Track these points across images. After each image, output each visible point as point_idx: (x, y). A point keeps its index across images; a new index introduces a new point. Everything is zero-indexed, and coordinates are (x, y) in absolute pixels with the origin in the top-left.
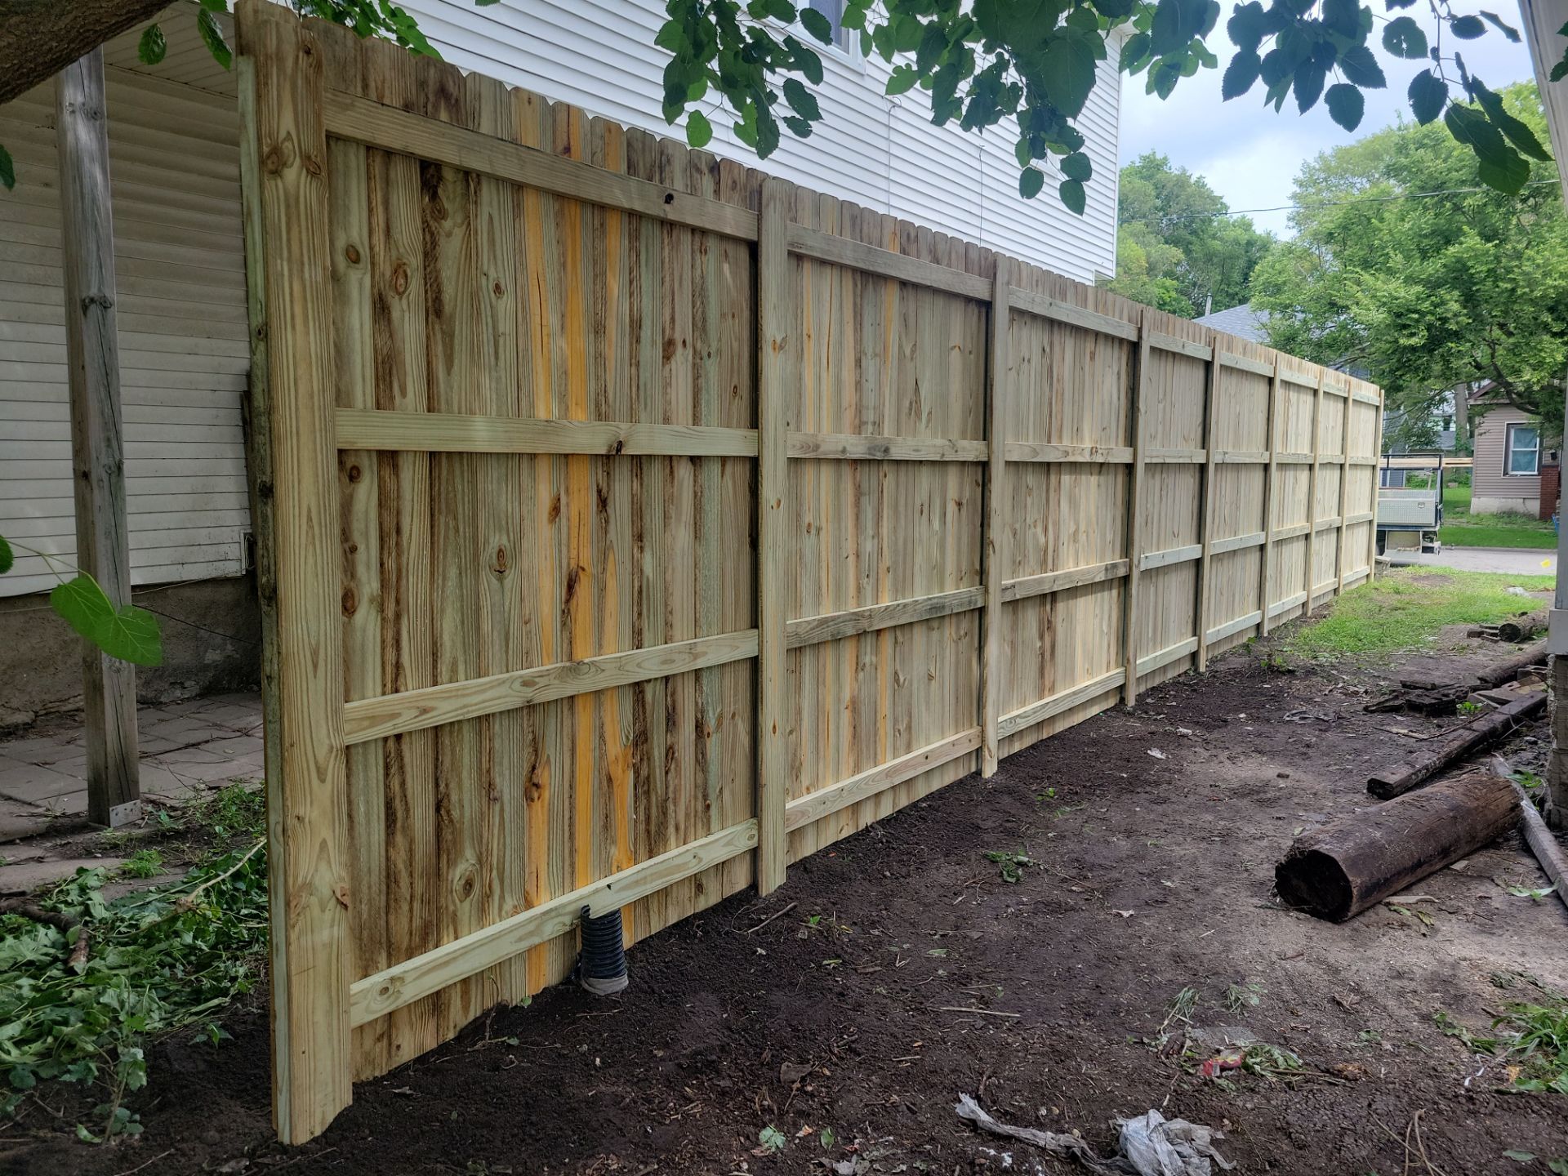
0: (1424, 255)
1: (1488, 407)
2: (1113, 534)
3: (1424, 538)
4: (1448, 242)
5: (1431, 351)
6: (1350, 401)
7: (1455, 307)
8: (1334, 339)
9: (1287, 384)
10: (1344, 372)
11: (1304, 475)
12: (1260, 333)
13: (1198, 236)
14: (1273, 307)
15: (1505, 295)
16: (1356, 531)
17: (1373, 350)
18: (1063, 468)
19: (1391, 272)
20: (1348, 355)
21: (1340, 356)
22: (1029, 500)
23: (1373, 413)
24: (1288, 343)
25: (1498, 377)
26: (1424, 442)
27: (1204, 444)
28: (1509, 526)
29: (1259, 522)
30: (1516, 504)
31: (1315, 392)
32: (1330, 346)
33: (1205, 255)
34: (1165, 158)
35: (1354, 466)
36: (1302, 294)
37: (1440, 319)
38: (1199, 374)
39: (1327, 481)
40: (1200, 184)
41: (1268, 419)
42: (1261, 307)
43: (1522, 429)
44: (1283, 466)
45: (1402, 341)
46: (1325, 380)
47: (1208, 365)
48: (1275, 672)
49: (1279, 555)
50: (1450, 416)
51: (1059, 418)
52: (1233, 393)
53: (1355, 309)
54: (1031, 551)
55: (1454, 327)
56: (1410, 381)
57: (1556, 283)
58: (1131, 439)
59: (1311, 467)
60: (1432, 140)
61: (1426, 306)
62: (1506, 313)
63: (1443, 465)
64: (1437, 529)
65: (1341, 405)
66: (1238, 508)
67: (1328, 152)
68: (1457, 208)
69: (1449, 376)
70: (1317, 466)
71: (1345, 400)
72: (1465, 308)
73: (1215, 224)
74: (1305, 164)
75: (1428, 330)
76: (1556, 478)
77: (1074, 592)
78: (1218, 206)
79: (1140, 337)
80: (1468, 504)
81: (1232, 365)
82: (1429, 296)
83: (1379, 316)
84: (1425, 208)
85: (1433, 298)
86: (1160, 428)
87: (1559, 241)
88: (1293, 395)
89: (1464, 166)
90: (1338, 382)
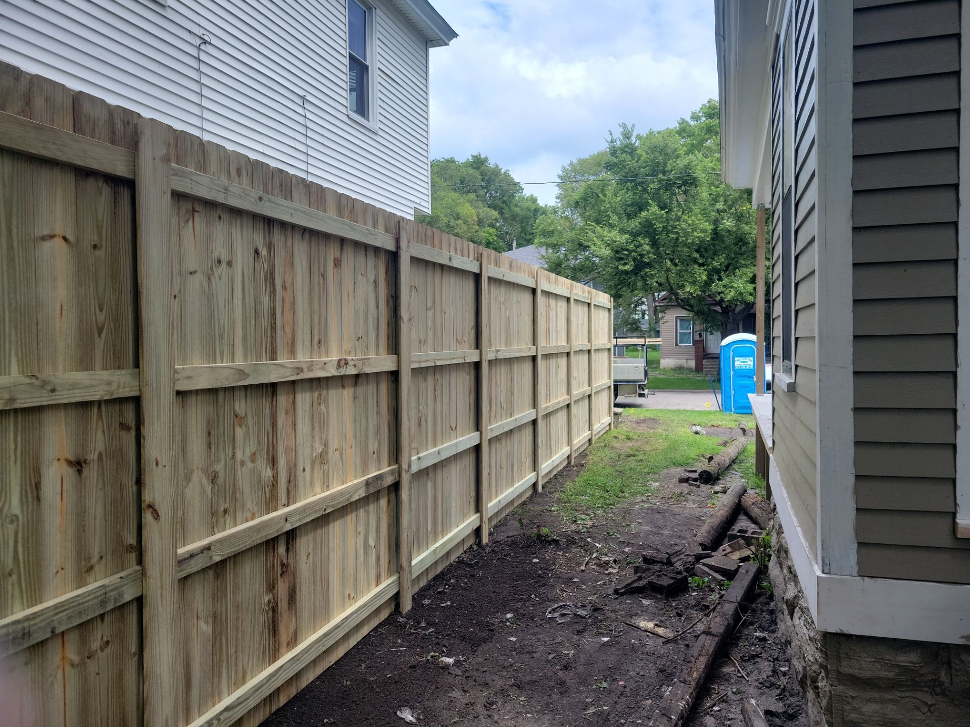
0: (629, 217)
1: (668, 307)
2: (379, 443)
3: (638, 387)
4: (641, 210)
5: (636, 274)
6: (592, 306)
7: (647, 248)
8: (583, 266)
9: (547, 294)
10: (590, 286)
11: (563, 361)
12: (541, 261)
13: (507, 205)
14: (548, 245)
15: (673, 241)
16: (600, 394)
17: (604, 273)
18: (298, 387)
19: (611, 226)
20: (591, 276)
21: (587, 276)
22: (239, 432)
23: (606, 313)
24: (556, 268)
25: (671, 290)
26: (634, 328)
27: (478, 345)
28: (680, 376)
29: (531, 402)
30: (682, 362)
31: (568, 299)
32: (581, 270)
33: (512, 216)
34: (486, 158)
35: (597, 350)
36: (563, 238)
37: (639, 255)
38: (470, 285)
39: (579, 363)
40: (506, 174)
41: (534, 320)
42: (541, 245)
43: (682, 320)
44: (547, 356)
45: (620, 267)
46: (575, 291)
47: (477, 277)
48: (543, 541)
49: (548, 424)
50: (645, 311)
51: (288, 329)
52: (502, 300)
53: (593, 248)
54: (247, 491)
55: (646, 260)
56: (625, 291)
57: (699, 235)
58: (394, 347)
59: (568, 354)
60: (629, 149)
61: (631, 247)
62: (673, 252)
63: (647, 343)
64: (646, 382)
65: (586, 309)
66: (512, 393)
67: (575, 161)
68: (644, 190)
69: (647, 289)
70: (572, 353)
71: (589, 304)
72: (652, 248)
73: (517, 198)
74: (563, 167)
75: (634, 261)
76: (702, 348)
77: (323, 520)
78: (516, 187)
79: (398, 247)
80: (658, 362)
81: (500, 277)
82: (633, 241)
83: (606, 252)
84: (628, 190)
85: (635, 242)
86: (430, 333)
87: (699, 210)
88: (552, 302)
89: (648, 166)
90: (584, 292)
